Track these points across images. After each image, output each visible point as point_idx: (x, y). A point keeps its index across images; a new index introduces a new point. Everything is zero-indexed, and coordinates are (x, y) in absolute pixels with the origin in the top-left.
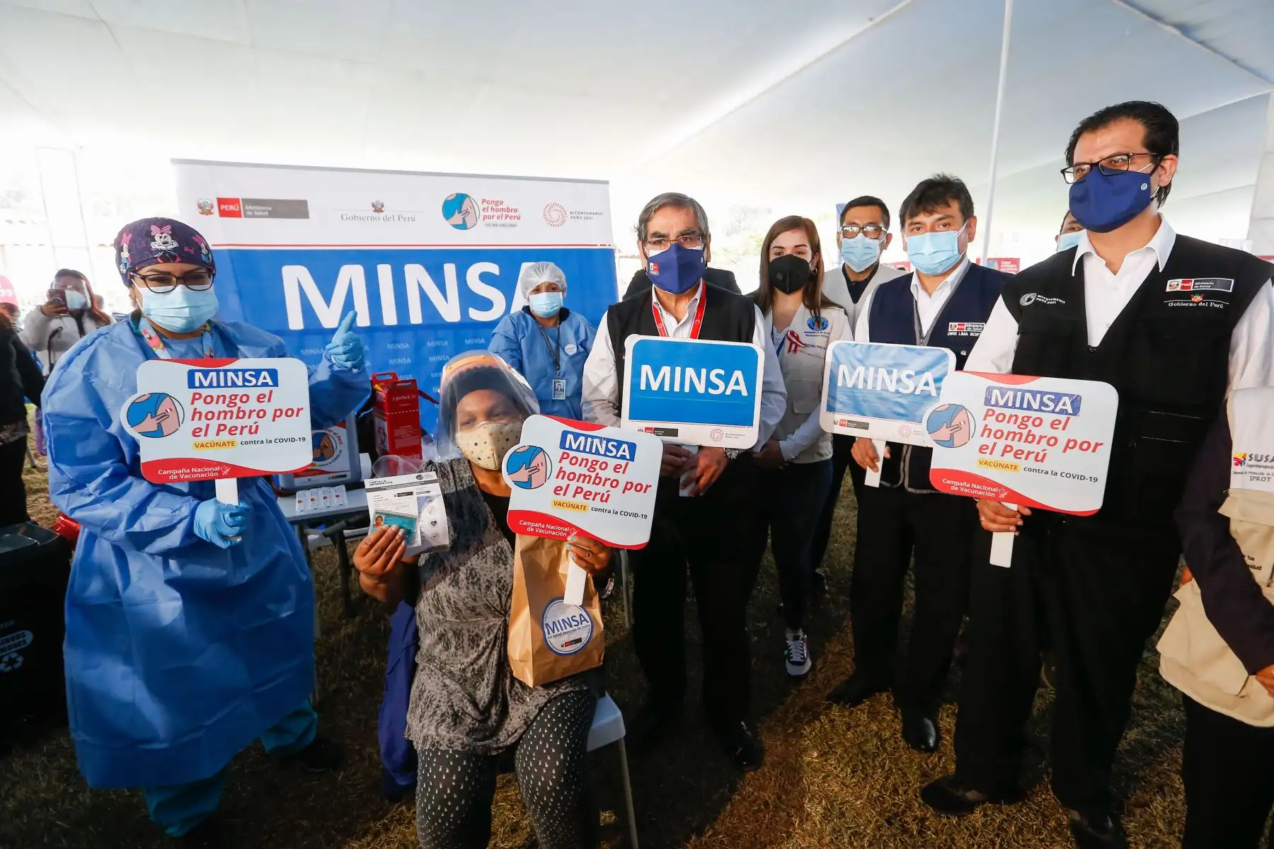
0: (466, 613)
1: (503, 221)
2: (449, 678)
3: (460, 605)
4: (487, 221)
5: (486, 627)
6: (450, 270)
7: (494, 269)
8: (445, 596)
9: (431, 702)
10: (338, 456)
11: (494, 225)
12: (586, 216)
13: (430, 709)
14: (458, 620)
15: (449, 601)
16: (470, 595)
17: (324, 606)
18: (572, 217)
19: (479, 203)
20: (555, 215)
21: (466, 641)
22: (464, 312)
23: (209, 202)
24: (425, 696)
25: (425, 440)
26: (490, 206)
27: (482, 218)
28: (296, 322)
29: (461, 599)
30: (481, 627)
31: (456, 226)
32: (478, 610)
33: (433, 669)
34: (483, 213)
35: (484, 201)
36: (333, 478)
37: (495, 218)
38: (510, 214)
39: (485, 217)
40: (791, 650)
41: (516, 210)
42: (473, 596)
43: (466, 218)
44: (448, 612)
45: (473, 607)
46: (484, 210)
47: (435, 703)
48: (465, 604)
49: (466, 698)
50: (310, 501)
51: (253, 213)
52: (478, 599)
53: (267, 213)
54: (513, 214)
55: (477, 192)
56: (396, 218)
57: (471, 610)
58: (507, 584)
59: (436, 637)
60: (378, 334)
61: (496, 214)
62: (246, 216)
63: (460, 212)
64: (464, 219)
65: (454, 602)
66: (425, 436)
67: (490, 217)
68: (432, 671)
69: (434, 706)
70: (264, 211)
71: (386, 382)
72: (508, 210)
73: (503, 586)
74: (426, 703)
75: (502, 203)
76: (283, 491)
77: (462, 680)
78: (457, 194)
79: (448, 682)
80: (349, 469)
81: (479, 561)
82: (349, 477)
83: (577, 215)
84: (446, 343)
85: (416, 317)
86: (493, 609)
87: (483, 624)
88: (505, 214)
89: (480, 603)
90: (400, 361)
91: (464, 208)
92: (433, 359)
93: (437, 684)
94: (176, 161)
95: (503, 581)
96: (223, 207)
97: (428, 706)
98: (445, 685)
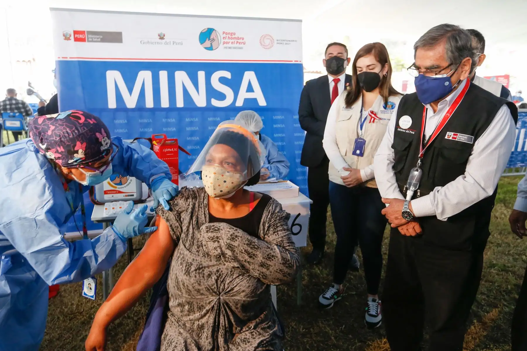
0: (194, 293)
1: (235, 45)
2: (183, 328)
3: (191, 288)
4: (225, 45)
5: (208, 302)
6: (201, 75)
7: (227, 75)
8: (182, 281)
9: (171, 343)
10: (130, 183)
11: (229, 48)
12: (286, 42)
13: (170, 347)
14: (190, 297)
15: (183, 284)
16: (197, 282)
17: (117, 272)
18: (277, 43)
19: (221, 33)
20: (267, 42)
21: (195, 308)
22: (208, 101)
23: (69, 33)
24: (168, 338)
25: (181, 177)
26: (227, 36)
27: (222, 43)
28: (112, 104)
29: (191, 283)
30: (205, 302)
31: (206, 48)
32: (202, 292)
33: (174, 321)
34: (223, 41)
35: (224, 33)
36: (126, 196)
37: (230, 43)
38: (240, 41)
39: (224, 43)
40: (370, 307)
41: (243, 39)
42: (199, 282)
43: (213, 44)
44: (184, 291)
45: (198, 289)
46: (224, 38)
47: (174, 344)
48: (193, 287)
49: (193, 343)
50: (112, 208)
51: (92, 40)
52: (202, 284)
53: (99, 40)
54: (241, 41)
55: (219, 27)
56: (172, 43)
57: (197, 292)
58: (223, 274)
59: (177, 304)
60: (157, 113)
61: (231, 41)
62: (88, 41)
63: (209, 40)
64: (211, 43)
65: (187, 285)
66: (181, 174)
67: (227, 43)
68: (172, 322)
69: (173, 346)
70: (98, 38)
71: (160, 140)
72: (238, 38)
73: (220, 275)
74: (168, 343)
75: (235, 34)
76: (97, 202)
77: (191, 331)
78: (208, 28)
79: (182, 331)
80: (136, 192)
81: (206, 259)
82: (135, 196)
83: (280, 42)
84: (197, 119)
85: (180, 103)
86: (211, 291)
87: (206, 300)
88: (236, 41)
89: (203, 287)
90: (169, 129)
91: (211, 37)
92: (188, 129)
93: (175, 332)
94: (52, 9)
95: (220, 271)
96: (76, 36)
97: (169, 346)
98: (180, 333)
